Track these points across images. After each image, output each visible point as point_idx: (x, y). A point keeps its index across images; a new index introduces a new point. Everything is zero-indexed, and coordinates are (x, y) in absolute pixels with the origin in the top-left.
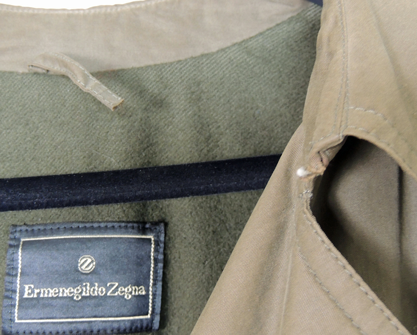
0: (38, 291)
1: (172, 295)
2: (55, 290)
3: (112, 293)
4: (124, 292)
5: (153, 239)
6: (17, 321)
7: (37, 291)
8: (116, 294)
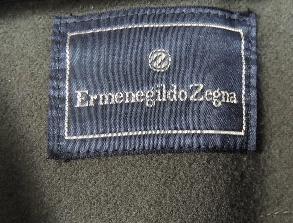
0: (95, 97)
1: (269, 108)
2: (119, 95)
3: (196, 97)
4: (212, 96)
5: (242, 34)
6: (67, 138)
7: (93, 97)
8: (202, 99)
